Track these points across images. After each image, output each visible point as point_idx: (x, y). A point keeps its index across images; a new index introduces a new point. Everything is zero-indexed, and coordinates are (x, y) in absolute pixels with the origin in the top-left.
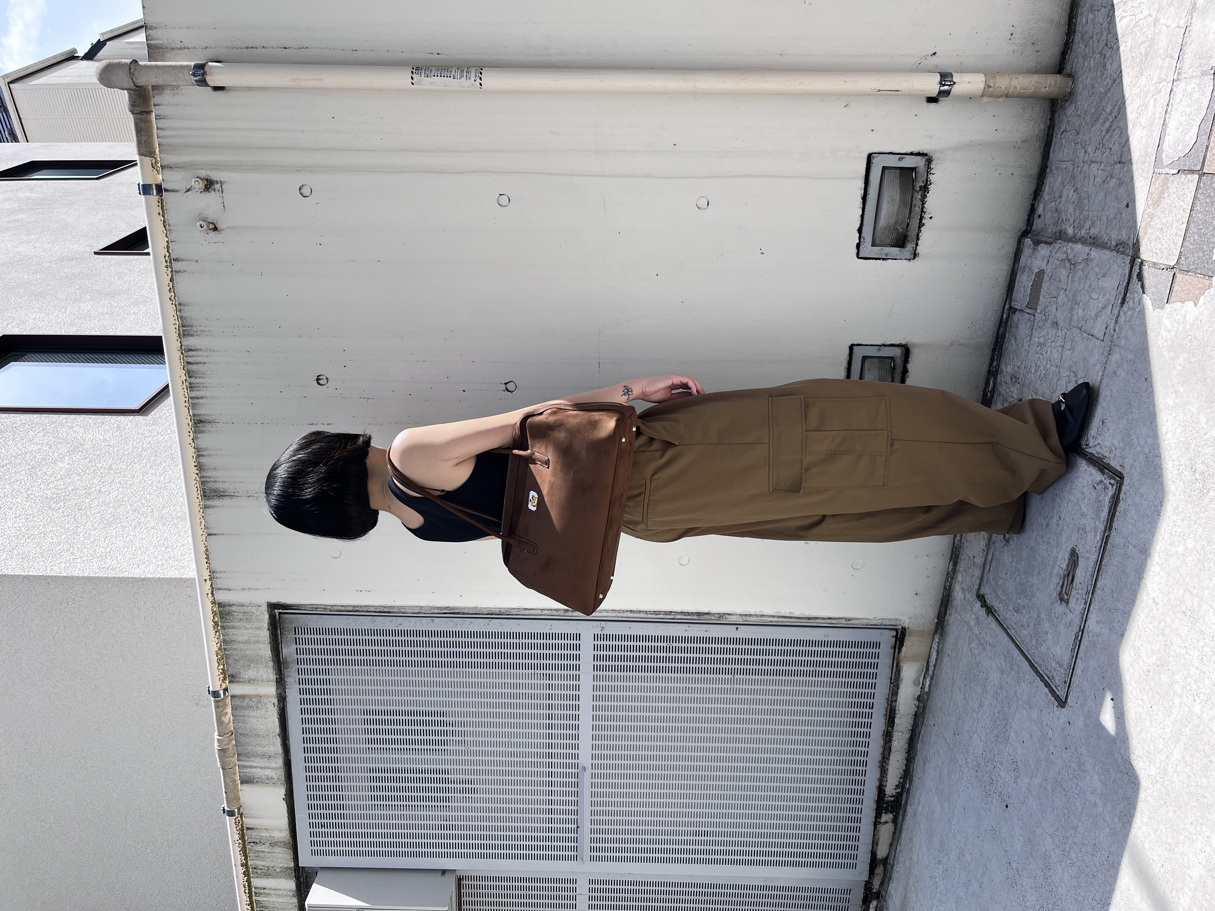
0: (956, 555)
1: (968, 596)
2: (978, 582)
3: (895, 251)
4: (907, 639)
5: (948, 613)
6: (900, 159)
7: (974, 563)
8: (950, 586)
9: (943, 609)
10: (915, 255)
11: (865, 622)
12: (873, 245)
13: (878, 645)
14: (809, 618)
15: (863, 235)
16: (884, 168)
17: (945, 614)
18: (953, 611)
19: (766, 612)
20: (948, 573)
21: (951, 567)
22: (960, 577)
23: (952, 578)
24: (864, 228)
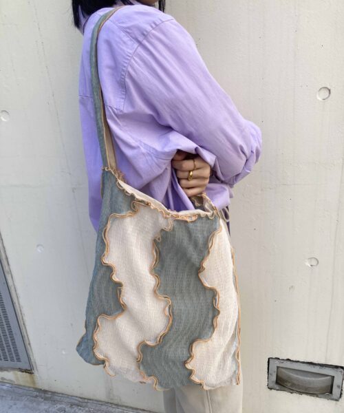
3: (274, 378)
4: (27, 374)
6: (338, 387)
9: (49, 395)
10: (271, 389)
11: (31, 354)
12: (278, 367)
13: (19, 360)
14: (24, 324)
15: (285, 362)
16: (333, 377)
17: (46, 399)
19: (20, 300)
24: (289, 362)
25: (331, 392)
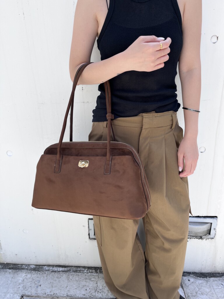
0: (38, 268)
1: (21, 286)
2: (29, 294)
5: (10, 271)
7: (37, 287)
8: (23, 269)
9: (11, 266)
16: (212, 223)
17: (10, 269)
18: (12, 275)
20: (29, 265)
21: (33, 267)
22: (29, 276)
23: (27, 269)
25: (210, 234)
